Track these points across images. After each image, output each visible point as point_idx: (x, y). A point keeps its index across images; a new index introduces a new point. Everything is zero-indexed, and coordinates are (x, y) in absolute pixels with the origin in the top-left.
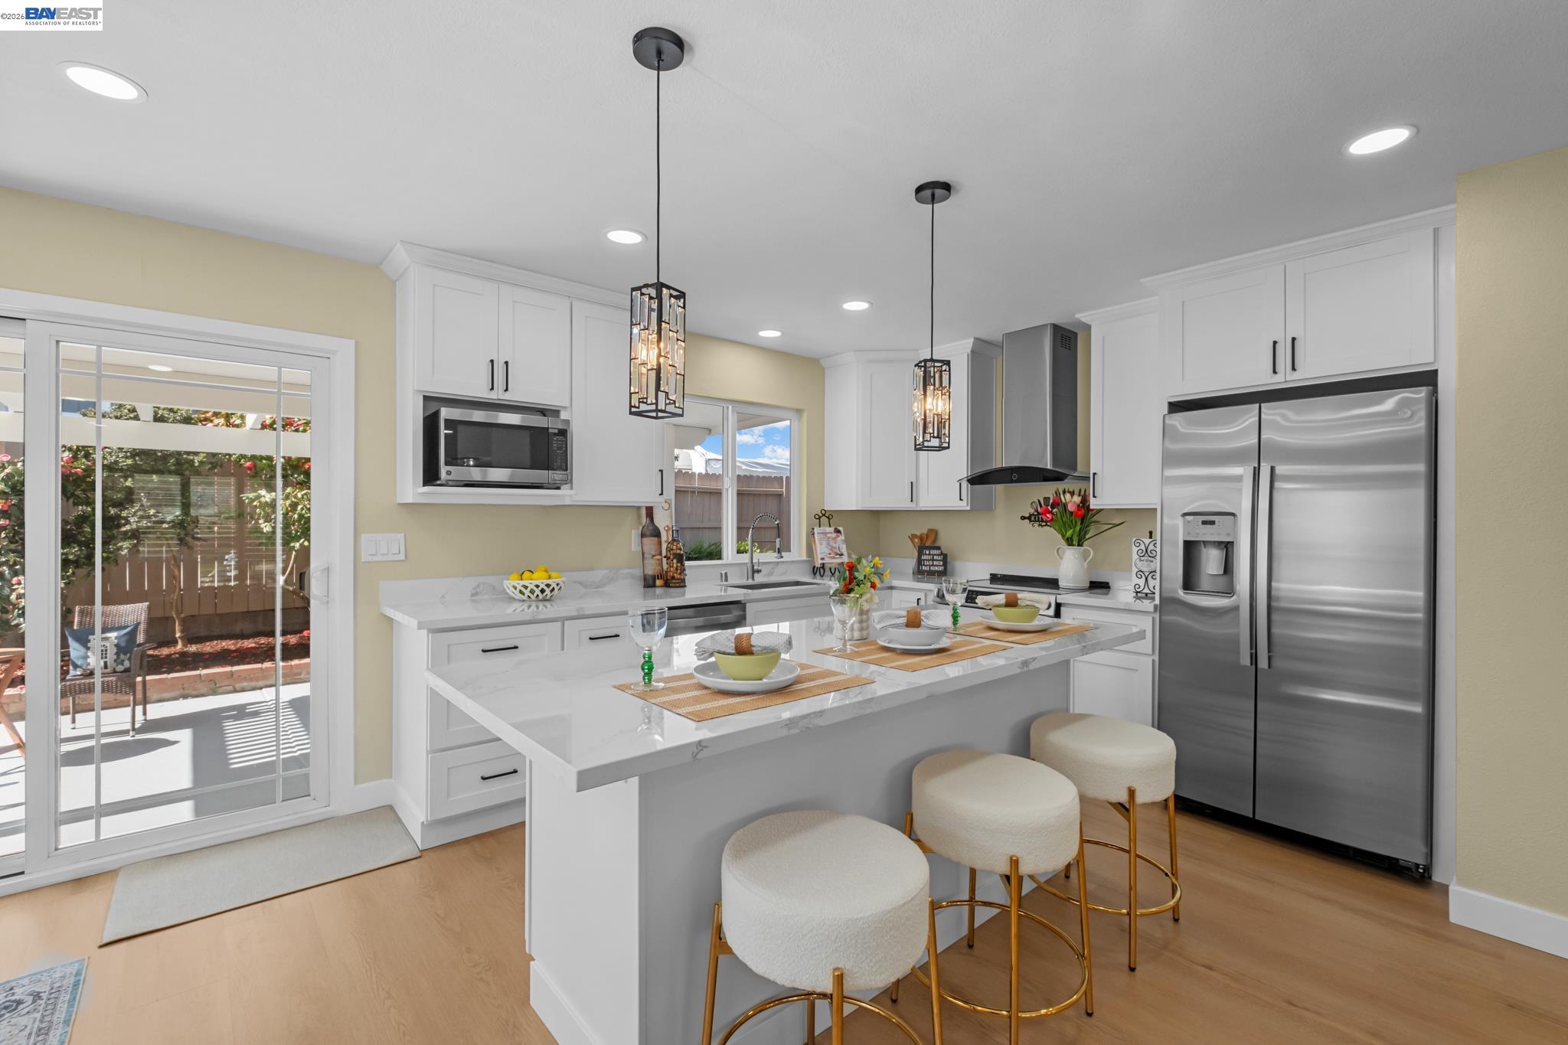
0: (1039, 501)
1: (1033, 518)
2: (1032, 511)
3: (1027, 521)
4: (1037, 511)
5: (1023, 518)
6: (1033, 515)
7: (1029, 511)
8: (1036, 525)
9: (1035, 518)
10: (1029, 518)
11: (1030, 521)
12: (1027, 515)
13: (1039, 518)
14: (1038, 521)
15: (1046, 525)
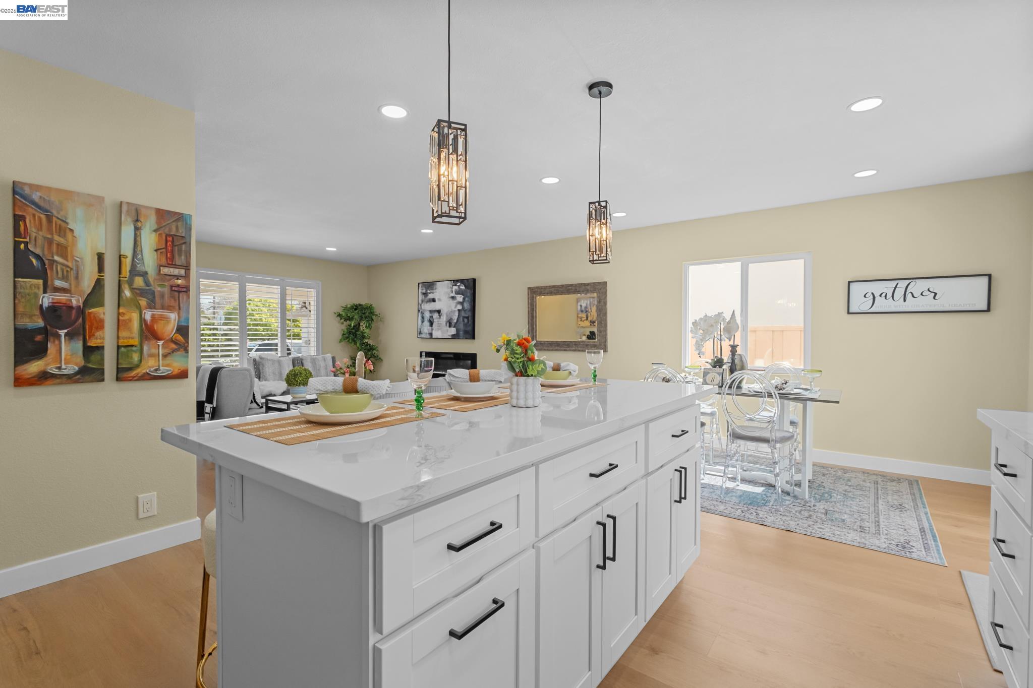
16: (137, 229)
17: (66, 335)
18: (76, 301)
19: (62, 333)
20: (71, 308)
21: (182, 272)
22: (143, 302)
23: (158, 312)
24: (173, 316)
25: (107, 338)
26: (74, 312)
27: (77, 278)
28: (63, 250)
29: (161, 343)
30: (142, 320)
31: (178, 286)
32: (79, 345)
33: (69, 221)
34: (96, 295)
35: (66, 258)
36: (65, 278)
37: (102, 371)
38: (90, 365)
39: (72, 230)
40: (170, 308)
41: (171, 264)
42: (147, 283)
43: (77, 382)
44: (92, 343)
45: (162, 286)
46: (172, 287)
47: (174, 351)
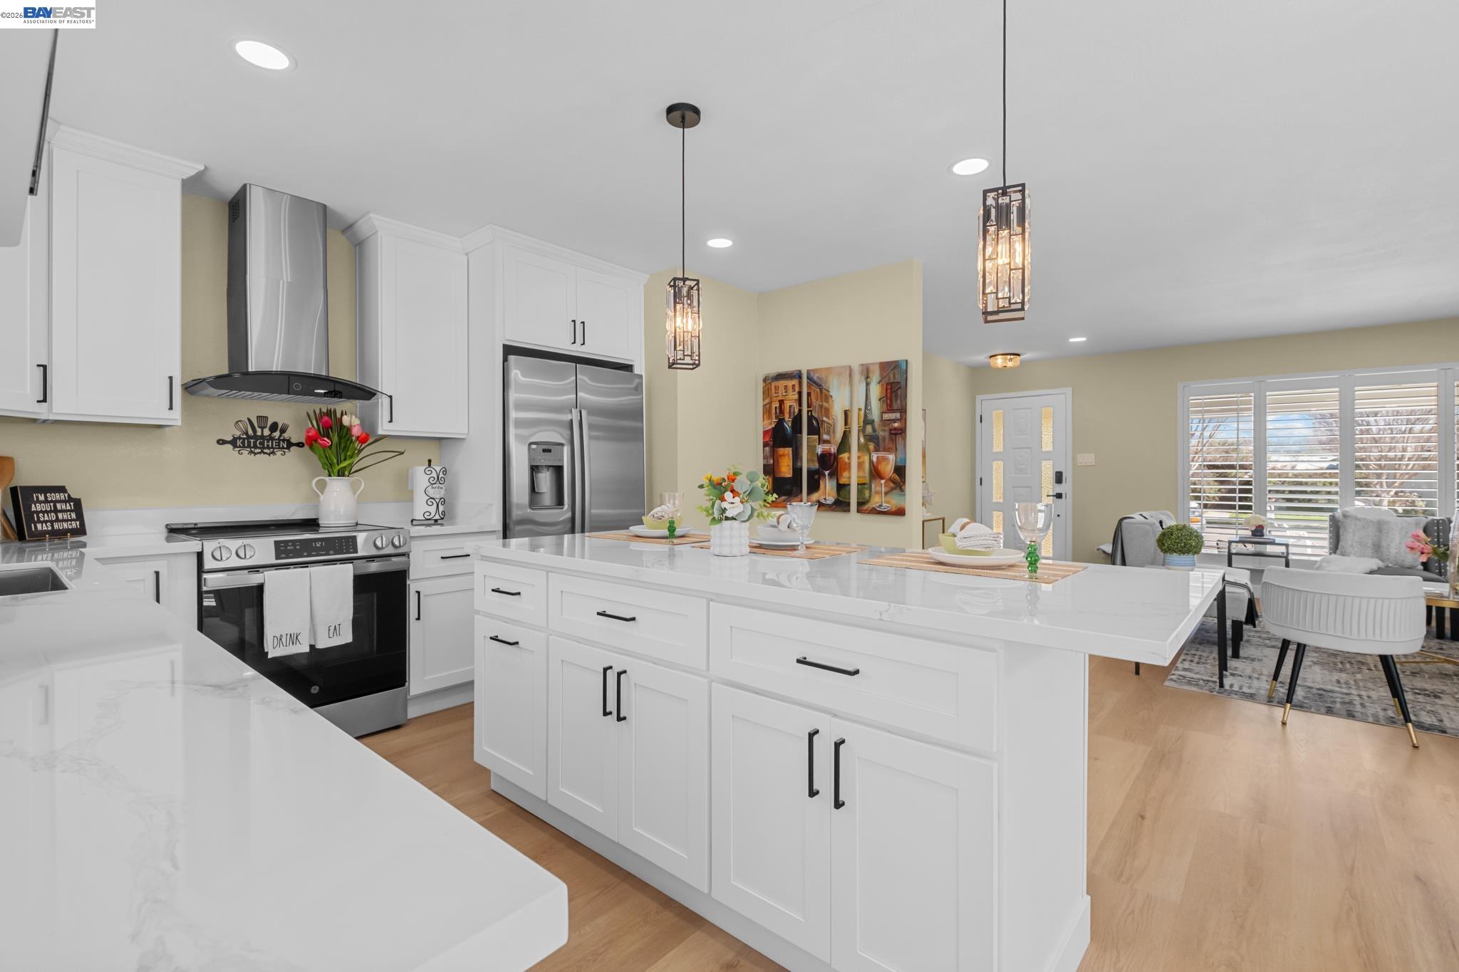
0: (249, 420)
1: (239, 443)
2: (238, 433)
3: (230, 447)
4: (247, 433)
5: (221, 442)
6: (240, 438)
7: (230, 433)
8: (245, 452)
9: (243, 443)
10: (233, 443)
11: (235, 446)
12: (229, 438)
13: (249, 443)
14: (249, 446)
15: (262, 452)
16: (868, 384)
17: (829, 474)
18: (833, 449)
19: (827, 473)
20: (830, 454)
21: (898, 415)
22: (871, 446)
23: (881, 454)
24: (891, 457)
25: (853, 477)
26: (832, 458)
27: (834, 432)
28: (827, 412)
29: (883, 482)
30: (871, 462)
31: (895, 429)
32: (834, 483)
33: (830, 390)
34: (844, 445)
35: (829, 419)
36: (828, 433)
37: (849, 504)
38: (840, 499)
39: (831, 396)
40: (888, 450)
41: (890, 410)
42: (874, 430)
43: (833, 510)
44: (842, 481)
45: (884, 430)
46: (890, 430)
47: (892, 489)
